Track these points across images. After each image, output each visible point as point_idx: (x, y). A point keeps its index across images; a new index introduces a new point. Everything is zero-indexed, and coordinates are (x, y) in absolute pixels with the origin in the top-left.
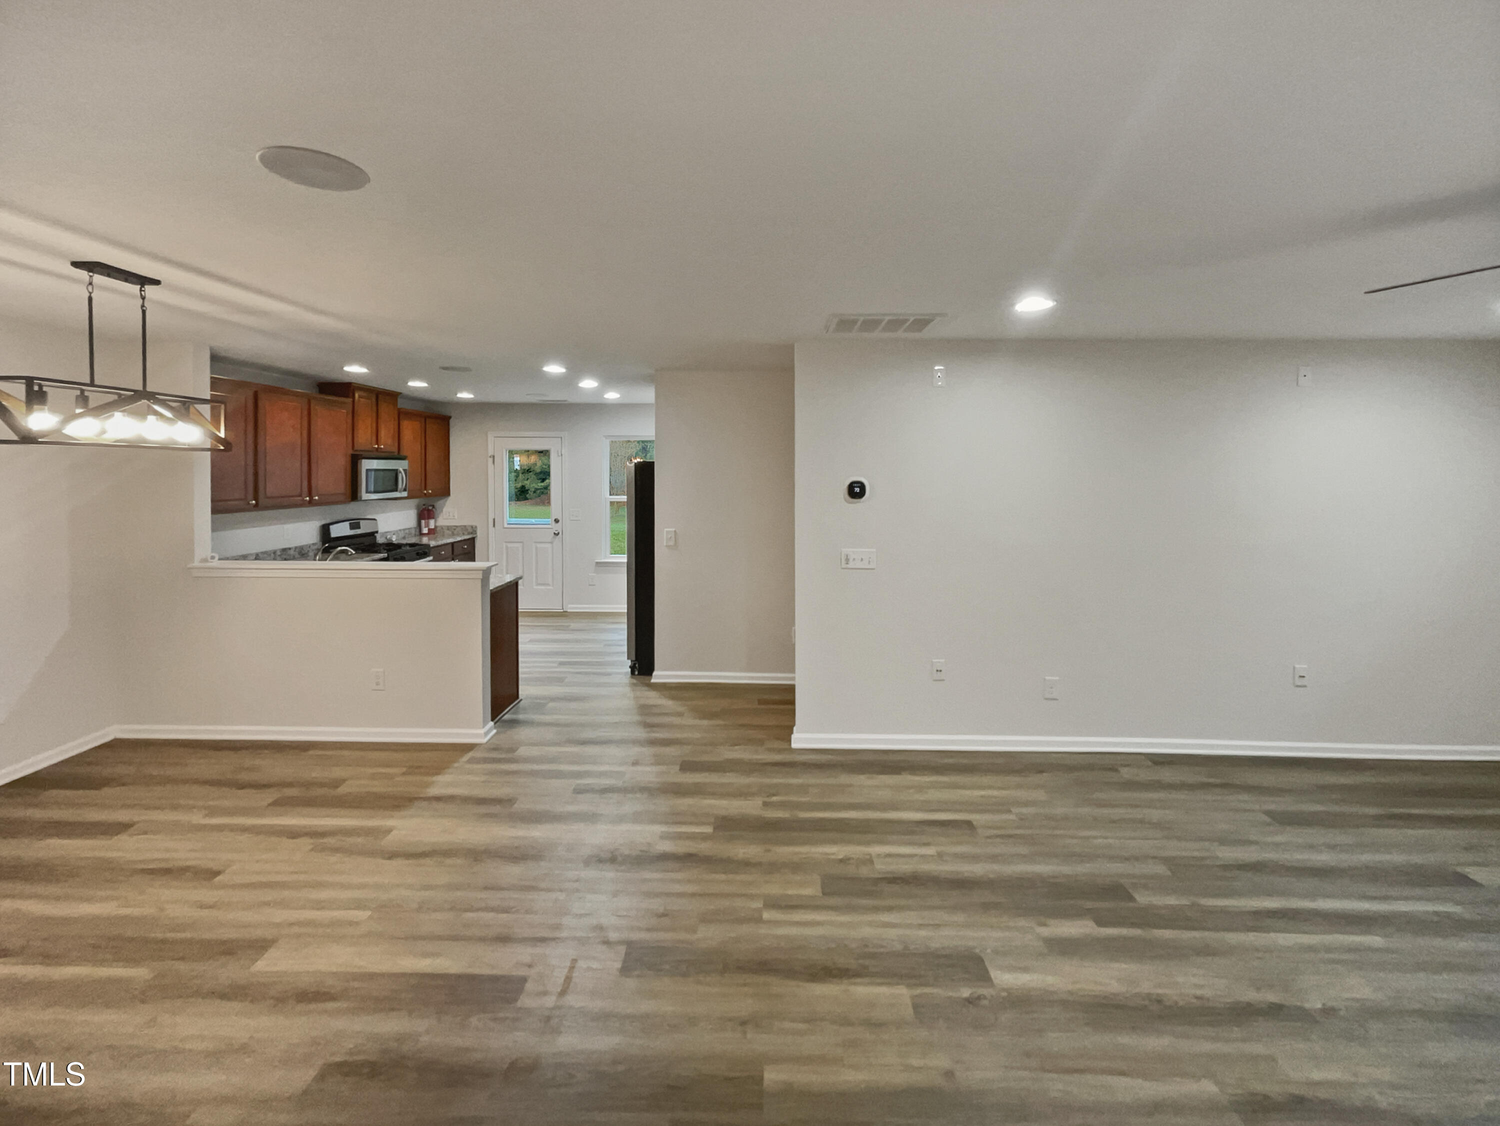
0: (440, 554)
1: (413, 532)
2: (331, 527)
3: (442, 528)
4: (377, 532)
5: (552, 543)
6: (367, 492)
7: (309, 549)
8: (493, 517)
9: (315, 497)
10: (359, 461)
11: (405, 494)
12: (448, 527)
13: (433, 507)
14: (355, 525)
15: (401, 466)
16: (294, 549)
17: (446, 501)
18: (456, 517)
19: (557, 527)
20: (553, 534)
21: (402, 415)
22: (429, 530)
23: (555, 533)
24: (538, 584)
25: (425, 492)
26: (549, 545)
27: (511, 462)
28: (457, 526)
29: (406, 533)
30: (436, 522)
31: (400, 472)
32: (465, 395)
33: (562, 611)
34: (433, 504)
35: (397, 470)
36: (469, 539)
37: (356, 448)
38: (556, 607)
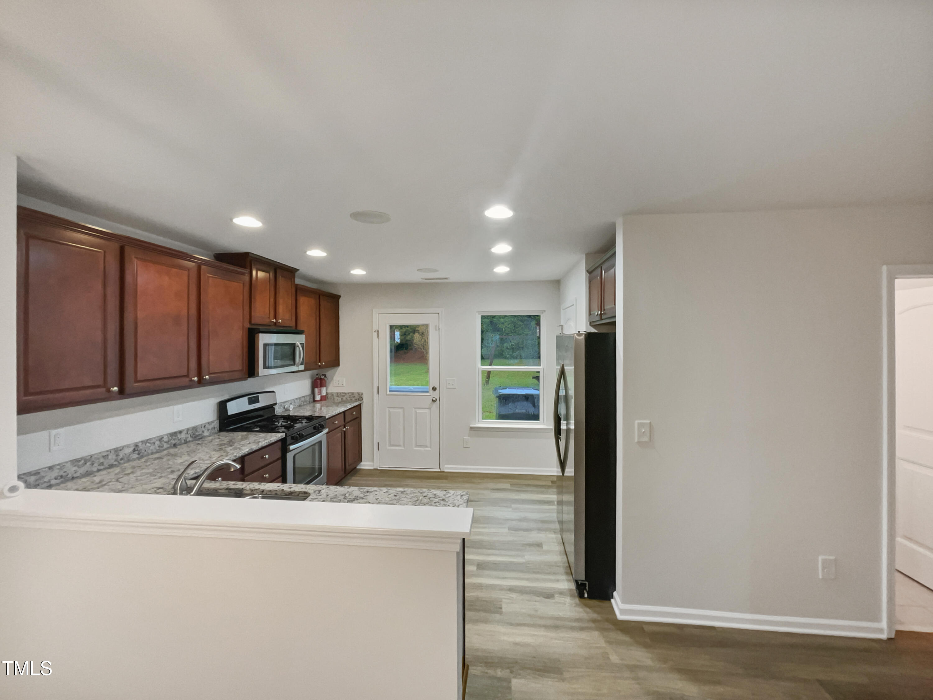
0: (334, 423)
1: (308, 399)
2: (229, 404)
3: (333, 395)
4: (275, 404)
5: (430, 408)
6: (265, 367)
7: (204, 429)
8: (378, 386)
9: (205, 376)
10: (256, 335)
11: (302, 367)
12: (337, 393)
13: (325, 376)
14: (254, 400)
15: (299, 340)
16: (185, 432)
17: (337, 370)
18: (345, 385)
19: (435, 395)
20: (431, 400)
21: (299, 291)
22: (321, 397)
23: (433, 400)
24: (417, 446)
25: (320, 364)
26: (427, 411)
27: (392, 337)
28: (345, 394)
29: (302, 401)
30: (327, 390)
31: (298, 346)
32: (358, 272)
33: (439, 470)
34: (325, 374)
35: (295, 344)
36: (356, 406)
37: (253, 322)
38: (433, 467)
